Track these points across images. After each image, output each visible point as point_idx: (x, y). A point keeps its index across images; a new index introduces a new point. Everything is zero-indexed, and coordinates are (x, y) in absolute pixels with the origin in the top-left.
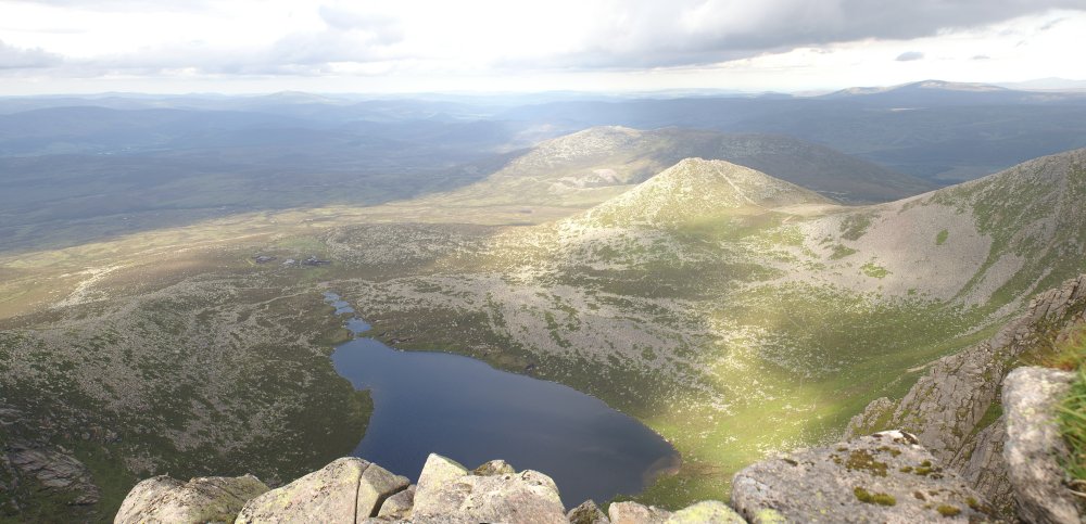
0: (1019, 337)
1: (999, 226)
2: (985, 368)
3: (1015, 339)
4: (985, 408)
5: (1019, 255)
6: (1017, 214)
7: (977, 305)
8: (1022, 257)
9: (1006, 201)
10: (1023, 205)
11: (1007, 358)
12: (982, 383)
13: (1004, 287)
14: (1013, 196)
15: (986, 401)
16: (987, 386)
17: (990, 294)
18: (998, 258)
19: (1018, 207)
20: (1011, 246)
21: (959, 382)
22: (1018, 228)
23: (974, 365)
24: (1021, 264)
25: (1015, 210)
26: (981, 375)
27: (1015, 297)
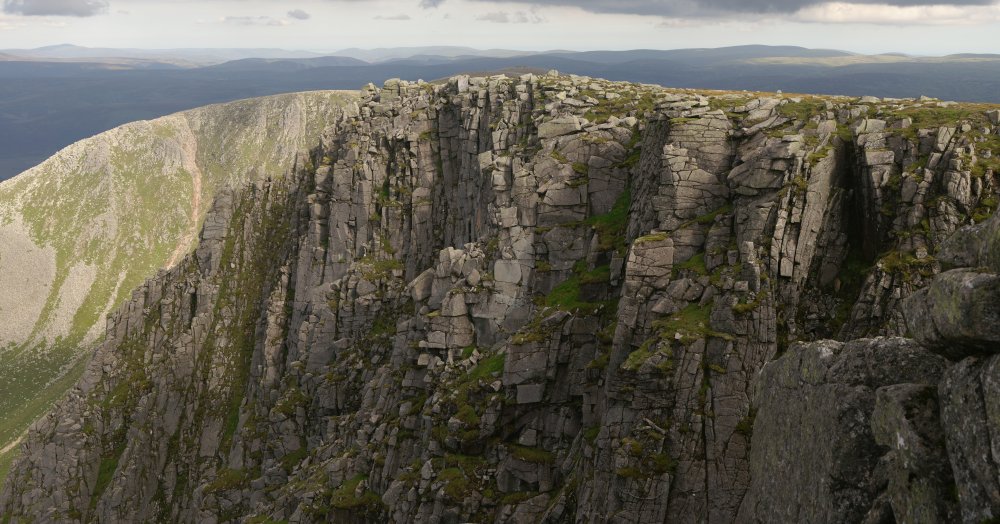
0: (108, 368)
1: (58, 232)
2: (82, 420)
3: (105, 373)
4: (97, 467)
5: (88, 263)
6: (72, 213)
7: (61, 337)
8: (93, 265)
9: (57, 199)
10: (76, 201)
11: (102, 398)
12: (84, 440)
13: (84, 305)
14: (62, 192)
15: (96, 460)
16: (91, 441)
17: (71, 319)
18: (67, 271)
19: (71, 205)
20: (77, 254)
21: (60, 449)
22: (78, 230)
23: (69, 421)
24: (94, 274)
25: (69, 209)
26: (80, 430)
27: (98, 315)
